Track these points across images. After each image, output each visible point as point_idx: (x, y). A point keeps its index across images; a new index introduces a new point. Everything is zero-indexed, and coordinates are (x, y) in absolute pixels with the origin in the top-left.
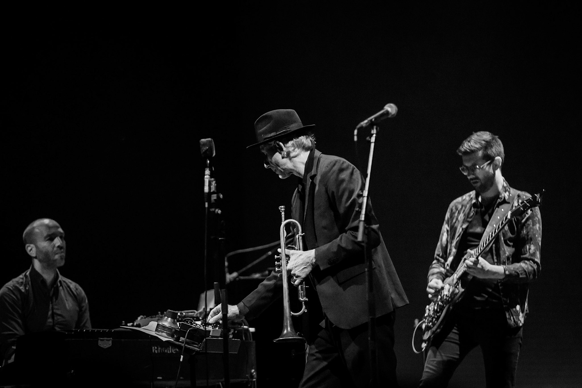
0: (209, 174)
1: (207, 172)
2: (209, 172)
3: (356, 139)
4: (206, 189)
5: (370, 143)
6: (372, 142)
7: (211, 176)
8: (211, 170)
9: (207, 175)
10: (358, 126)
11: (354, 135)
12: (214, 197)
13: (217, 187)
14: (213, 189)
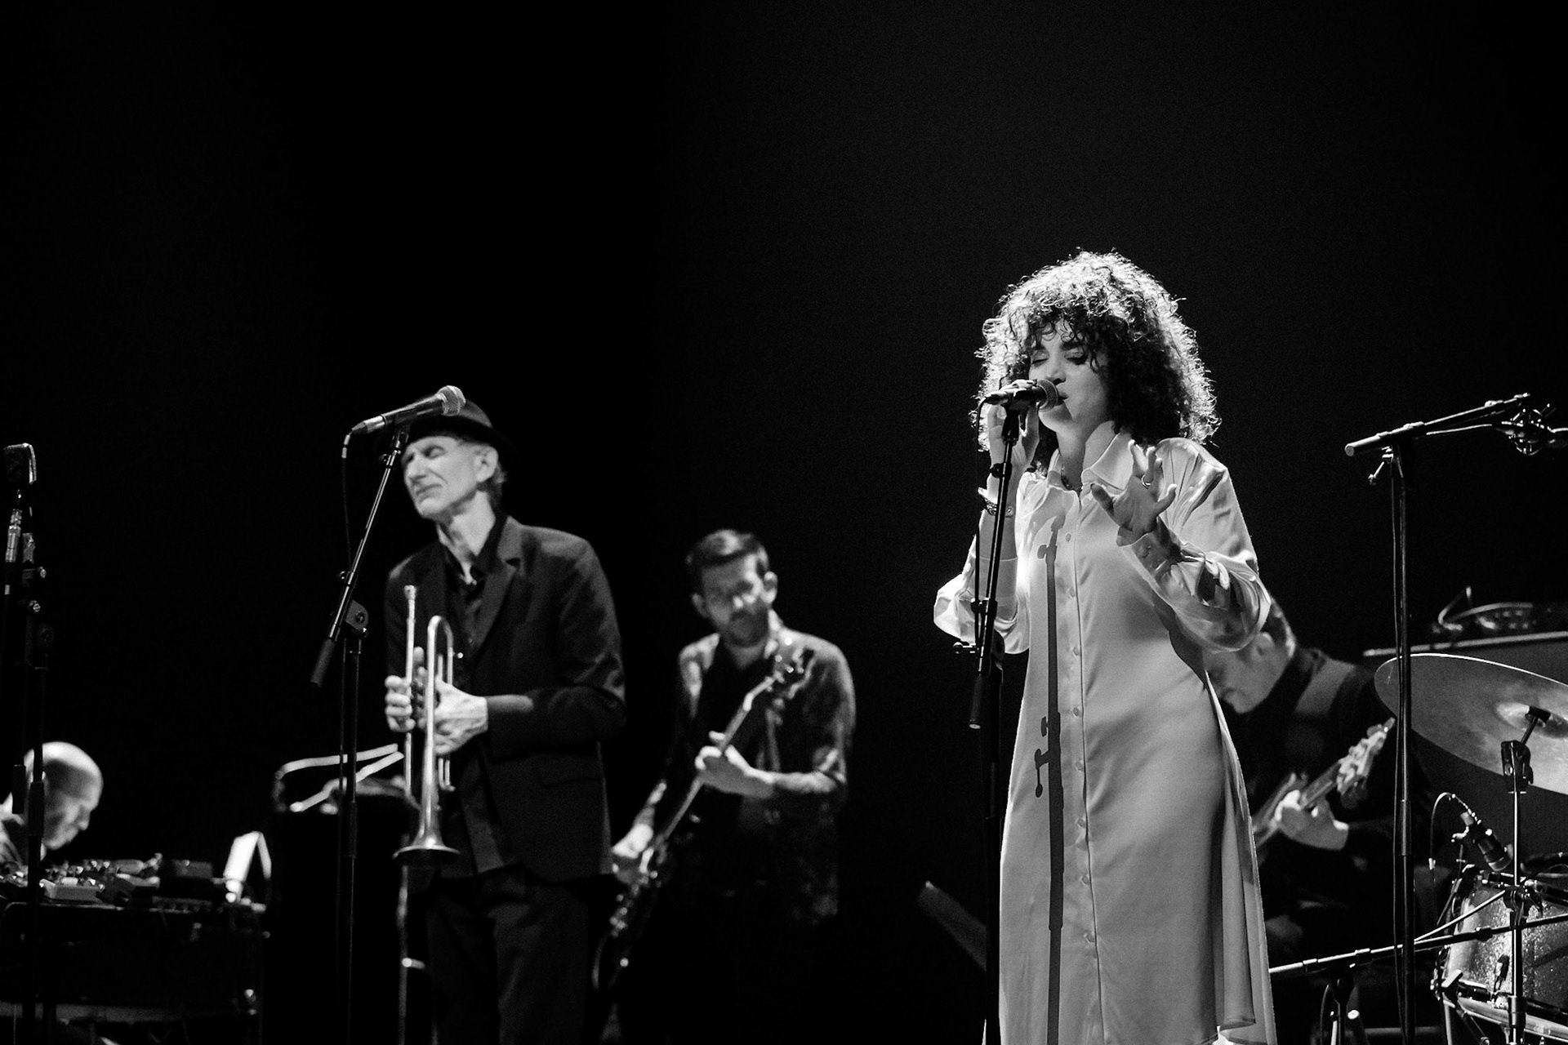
0: (19, 522)
1: (16, 518)
2: (20, 518)
3: (344, 456)
4: (10, 555)
5: (385, 466)
6: (389, 467)
7: (25, 526)
8: (25, 515)
9: (13, 524)
10: (354, 429)
11: (343, 446)
12: (27, 574)
13: (36, 553)
14: (29, 557)
